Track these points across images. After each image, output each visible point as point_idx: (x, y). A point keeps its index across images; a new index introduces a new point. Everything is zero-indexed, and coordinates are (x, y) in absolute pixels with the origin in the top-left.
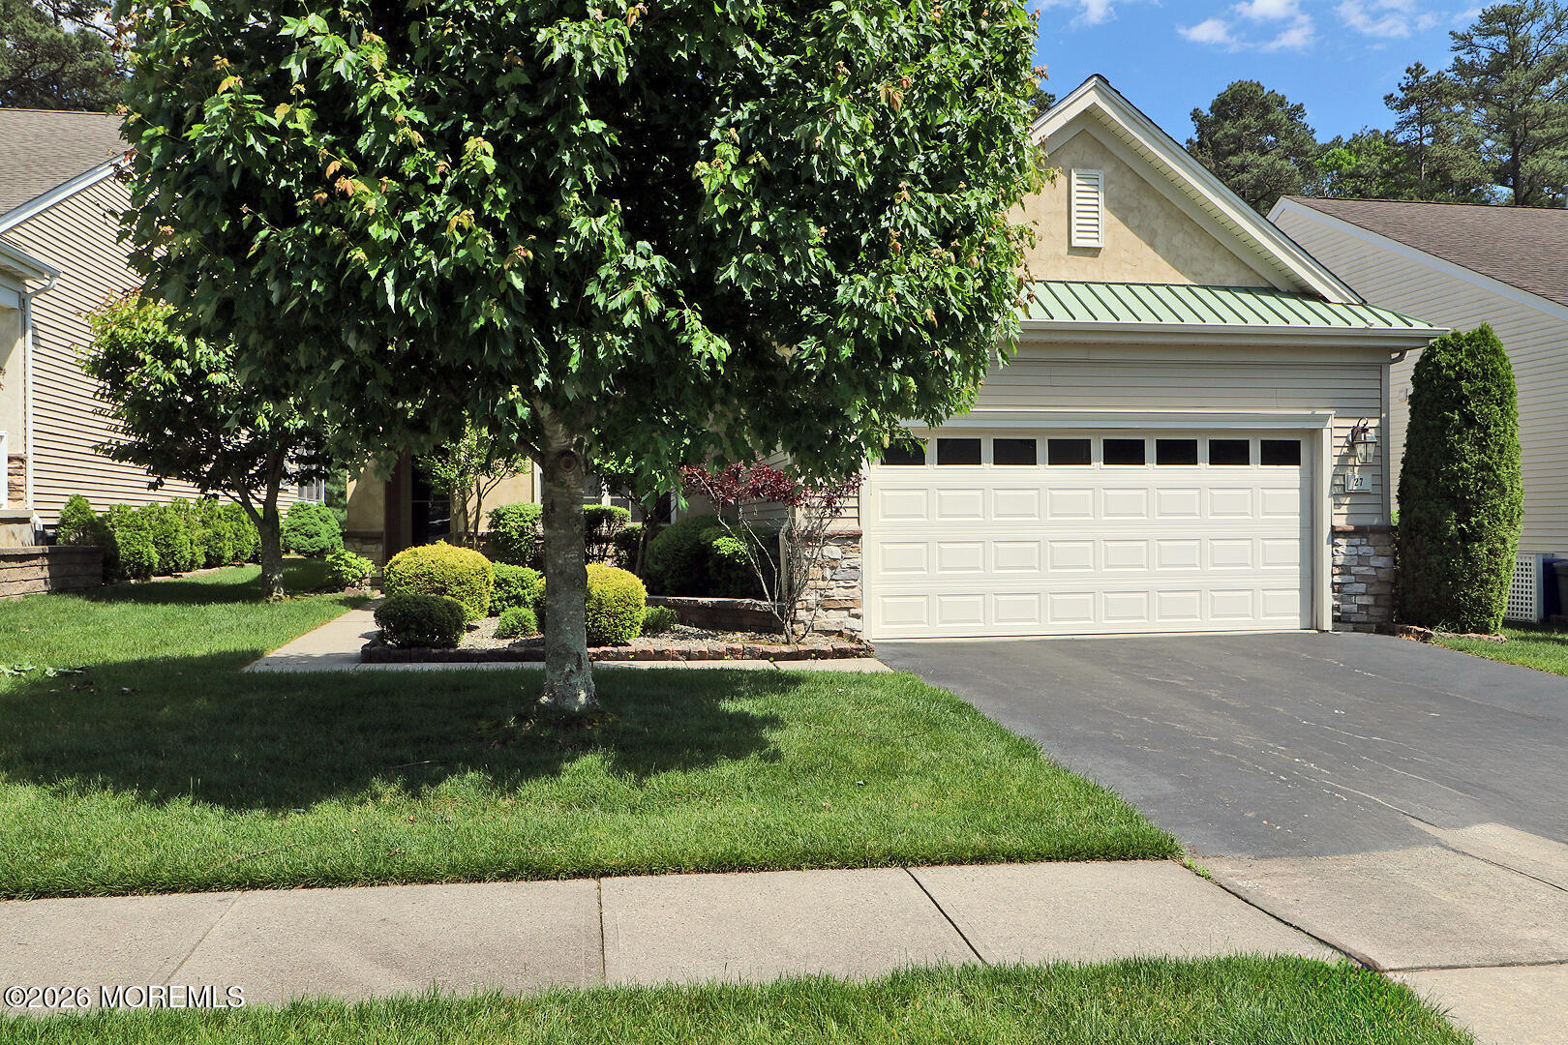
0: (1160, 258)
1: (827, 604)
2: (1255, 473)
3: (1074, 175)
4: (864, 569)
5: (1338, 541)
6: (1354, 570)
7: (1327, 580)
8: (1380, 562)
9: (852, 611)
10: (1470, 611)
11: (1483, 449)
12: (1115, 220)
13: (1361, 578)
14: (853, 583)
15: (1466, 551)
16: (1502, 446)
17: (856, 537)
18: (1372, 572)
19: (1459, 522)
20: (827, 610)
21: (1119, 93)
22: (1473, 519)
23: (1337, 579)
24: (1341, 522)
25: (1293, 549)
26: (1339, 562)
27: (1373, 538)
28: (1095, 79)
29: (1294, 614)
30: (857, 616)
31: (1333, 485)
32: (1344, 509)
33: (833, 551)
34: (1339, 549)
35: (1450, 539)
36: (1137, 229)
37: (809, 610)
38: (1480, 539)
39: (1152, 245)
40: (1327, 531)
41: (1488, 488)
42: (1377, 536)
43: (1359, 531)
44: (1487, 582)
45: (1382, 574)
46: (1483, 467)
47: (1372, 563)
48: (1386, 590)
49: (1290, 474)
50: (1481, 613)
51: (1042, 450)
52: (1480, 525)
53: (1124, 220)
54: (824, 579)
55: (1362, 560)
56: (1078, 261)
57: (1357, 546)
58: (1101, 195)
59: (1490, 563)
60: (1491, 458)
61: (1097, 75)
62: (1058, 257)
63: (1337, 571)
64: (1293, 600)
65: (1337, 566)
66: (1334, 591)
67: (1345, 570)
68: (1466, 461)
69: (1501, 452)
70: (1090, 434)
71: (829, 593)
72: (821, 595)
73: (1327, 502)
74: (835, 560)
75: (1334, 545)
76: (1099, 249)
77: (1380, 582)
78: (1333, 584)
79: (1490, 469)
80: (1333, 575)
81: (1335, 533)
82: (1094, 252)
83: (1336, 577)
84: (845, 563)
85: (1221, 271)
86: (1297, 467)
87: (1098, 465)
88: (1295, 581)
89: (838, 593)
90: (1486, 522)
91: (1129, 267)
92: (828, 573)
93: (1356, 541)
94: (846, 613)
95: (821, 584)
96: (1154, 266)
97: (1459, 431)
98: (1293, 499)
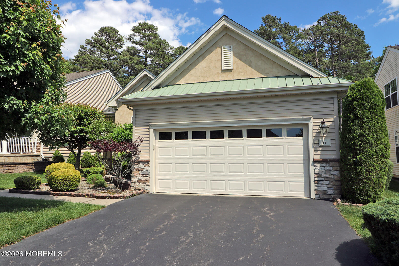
0: (253, 70)
1: (140, 181)
2: (284, 140)
3: (223, 48)
4: (151, 171)
5: (315, 164)
6: (323, 176)
7: (312, 179)
8: (336, 173)
9: (147, 184)
10: (359, 194)
11: (361, 128)
12: (237, 59)
13: (326, 179)
14: (147, 176)
15: (356, 170)
16: (370, 127)
17: (148, 162)
18: (332, 177)
19: (353, 158)
20: (140, 183)
21: (231, 20)
22: (358, 157)
23: (316, 179)
24: (318, 157)
25: (301, 167)
26: (317, 172)
27: (332, 163)
28: (224, 17)
29: (302, 191)
30: (148, 186)
31: (314, 143)
32: (319, 153)
33: (142, 166)
34: (317, 167)
35: (351, 165)
36: (245, 62)
37: (135, 183)
38: (361, 165)
39: (250, 66)
40: (311, 161)
41: (364, 144)
42: (334, 163)
43: (324, 161)
44: (366, 183)
45: (336, 177)
46: (361, 135)
47: (332, 173)
48: (339, 183)
49: (299, 140)
50: (364, 195)
51: (208, 134)
52: (361, 159)
53: (240, 59)
54: (139, 174)
55: (327, 171)
56: (225, 74)
57: (324, 167)
58: (232, 52)
59: (367, 175)
60: (364, 132)
61: (224, 16)
62: (218, 73)
63: (316, 176)
64: (302, 186)
65: (316, 174)
66: (315, 183)
67: (319, 175)
68: (355, 133)
69: (369, 129)
70: (223, 128)
71: (140, 178)
72: (138, 179)
73: (311, 150)
74: (142, 168)
75: (315, 166)
76: (232, 69)
77: (336, 181)
78: (315, 181)
79: (365, 136)
80: (315, 177)
81: (315, 161)
82: (230, 70)
83: (315, 178)
84: (145, 170)
85: (275, 71)
86: (302, 137)
87: (226, 138)
88: (302, 179)
89: (143, 178)
90: (363, 158)
91: (242, 74)
92: (140, 172)
93: (324, 165)
94: (145, 184)
95: (138, 175)
96: (251, 72)
97: (353, 122)
98: (301, 148)
